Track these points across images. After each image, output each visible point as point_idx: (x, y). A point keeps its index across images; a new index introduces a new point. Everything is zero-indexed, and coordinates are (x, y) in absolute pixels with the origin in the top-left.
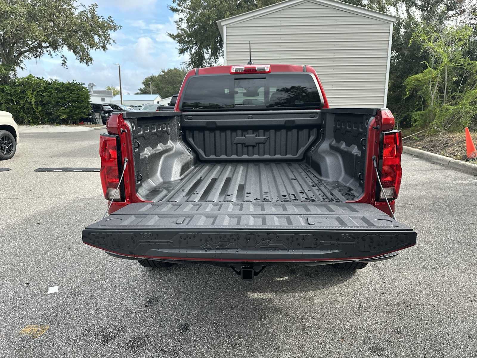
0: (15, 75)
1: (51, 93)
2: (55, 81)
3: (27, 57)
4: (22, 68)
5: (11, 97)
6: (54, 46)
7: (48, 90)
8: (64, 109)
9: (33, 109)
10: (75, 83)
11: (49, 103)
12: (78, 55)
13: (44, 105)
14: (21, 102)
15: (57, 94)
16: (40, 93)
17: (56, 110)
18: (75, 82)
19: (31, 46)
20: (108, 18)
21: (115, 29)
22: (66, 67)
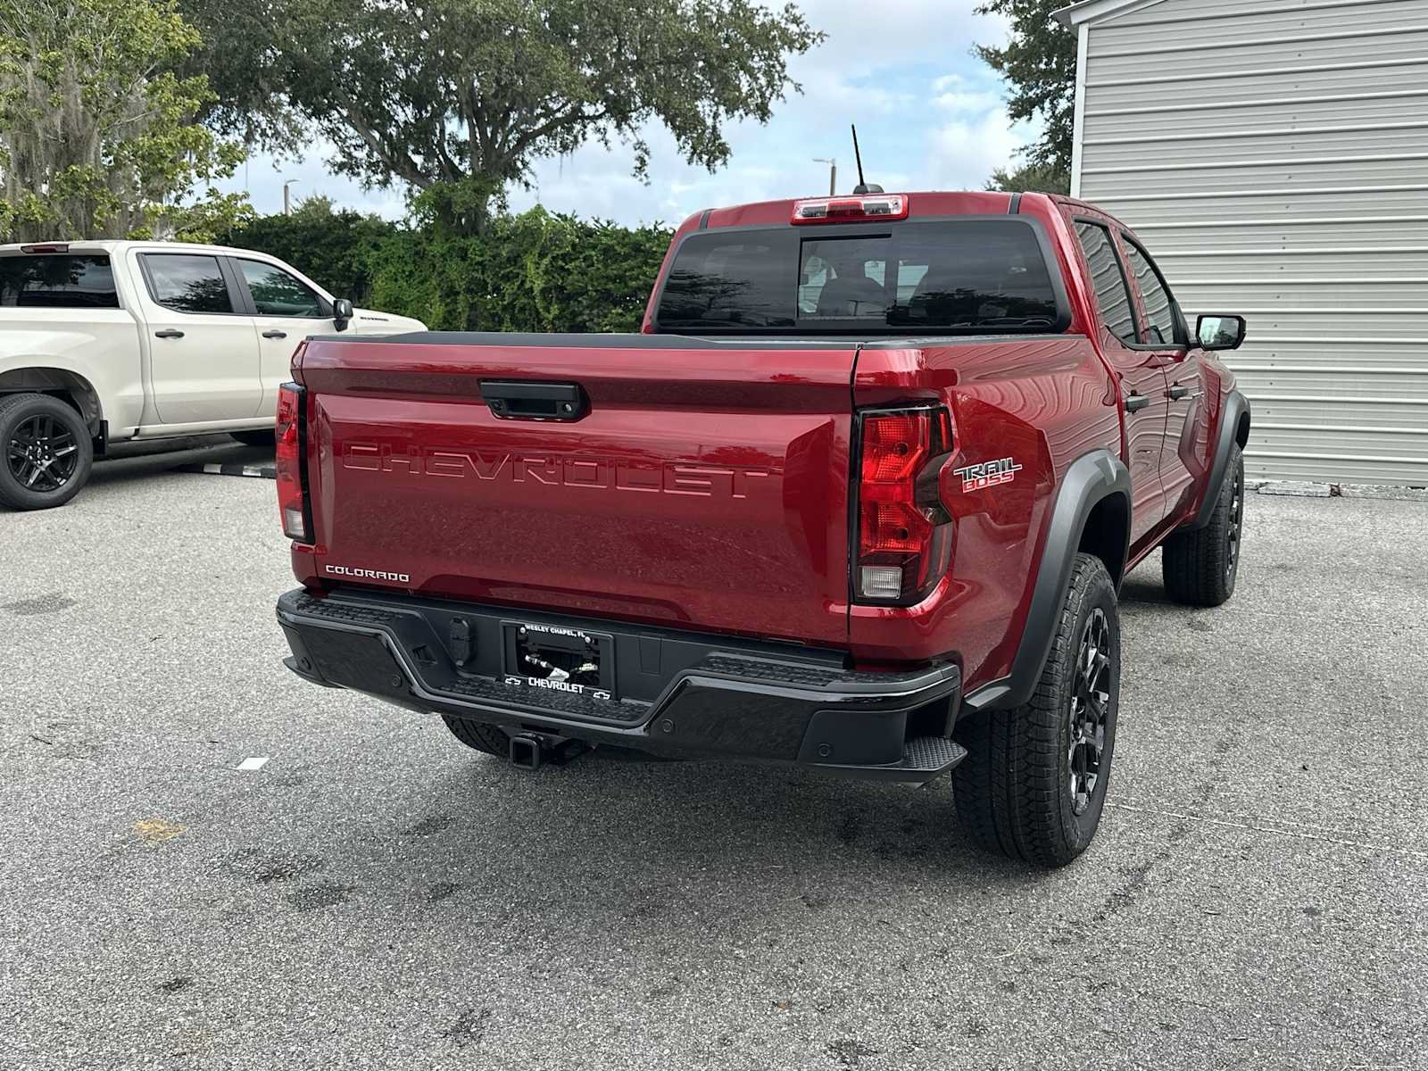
0: (502, 207)
1: (589, 263)
2: (605, 224)
3: (543, 150)
4: (527, 184)
5: (483, 273)
6: (620, 111)
7: (581, 253)
8: (621, 314)
9: (538, 313)
10: (660, 232)
11: (583, 294)
12: (683, 137)
13: (569, 297)
14: (509, 289)
15: (606, 266)
16: (560, 263)
17: (599, 317)
18: (661, 228)
19: (559, 115)
20: (783, 12)
21: (803, 47)
22: (645, 180)
